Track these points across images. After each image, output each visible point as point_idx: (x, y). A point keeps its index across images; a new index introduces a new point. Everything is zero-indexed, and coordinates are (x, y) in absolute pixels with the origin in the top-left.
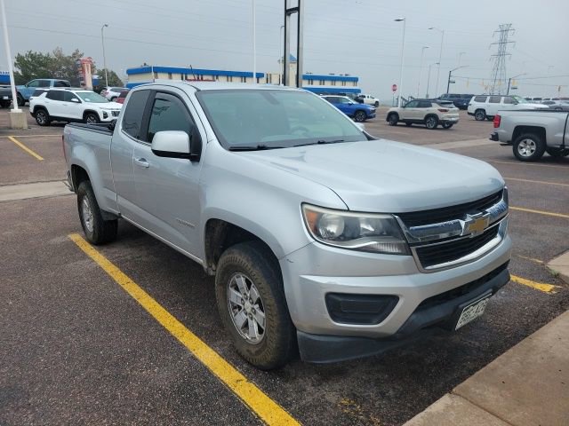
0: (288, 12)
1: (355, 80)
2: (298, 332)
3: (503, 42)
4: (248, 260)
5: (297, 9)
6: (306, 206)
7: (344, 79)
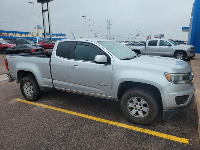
0: (43, 11)
1: (65, 35)
2: (163, 110)
3: (109, 25)
4: (142, 92)
5: (47, 10)
6: (166, 74)
7: (61, 35)
